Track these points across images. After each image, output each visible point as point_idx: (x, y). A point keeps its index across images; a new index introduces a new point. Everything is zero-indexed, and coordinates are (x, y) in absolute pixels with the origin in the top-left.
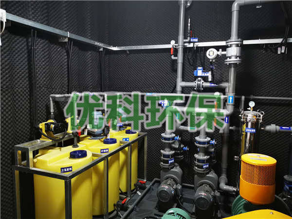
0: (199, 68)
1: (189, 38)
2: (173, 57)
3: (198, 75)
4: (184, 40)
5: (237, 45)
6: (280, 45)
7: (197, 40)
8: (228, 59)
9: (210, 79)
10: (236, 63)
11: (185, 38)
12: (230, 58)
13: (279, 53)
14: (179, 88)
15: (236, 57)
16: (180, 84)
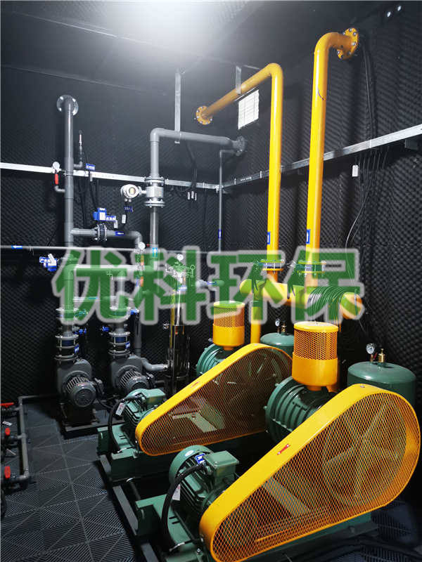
0: (101, 209)
1: (81, 163)
2: (58, 189)
3: (101, 219)
4: (75, 165)
5: (160, 185)
6: (190, 189)
7: (93, 168)
8: (151, 201)
9: (116, 226)
10: (160, 207)
11: (76, 161)
12: (152, 198)
13: (189, 198)
14: (69, 238)
15: (159, 199)
16: (72, 231)
